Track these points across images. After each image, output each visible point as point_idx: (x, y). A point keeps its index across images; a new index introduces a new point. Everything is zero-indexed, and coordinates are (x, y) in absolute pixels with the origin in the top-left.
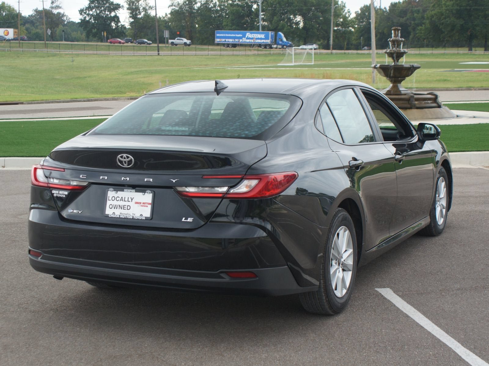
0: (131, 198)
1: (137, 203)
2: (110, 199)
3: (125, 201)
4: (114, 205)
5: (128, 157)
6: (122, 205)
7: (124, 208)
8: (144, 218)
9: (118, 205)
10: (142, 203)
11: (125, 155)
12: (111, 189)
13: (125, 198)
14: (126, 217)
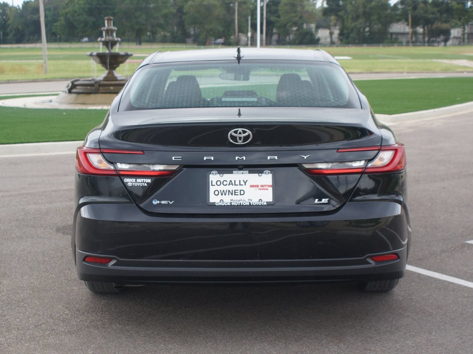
0: (244, 181)
1: (252, 186)
2: (214, 183)
3: (235, 185)
4: (221, 191)
5: (244, 132)
6: (232, 191)
7: (236, 194)
8: (265, 204)
9: (226, 191)
10: (260, 186)
11: (240, 130)
12: (214, 172)
13: (235, 181)
14: (240, 203)
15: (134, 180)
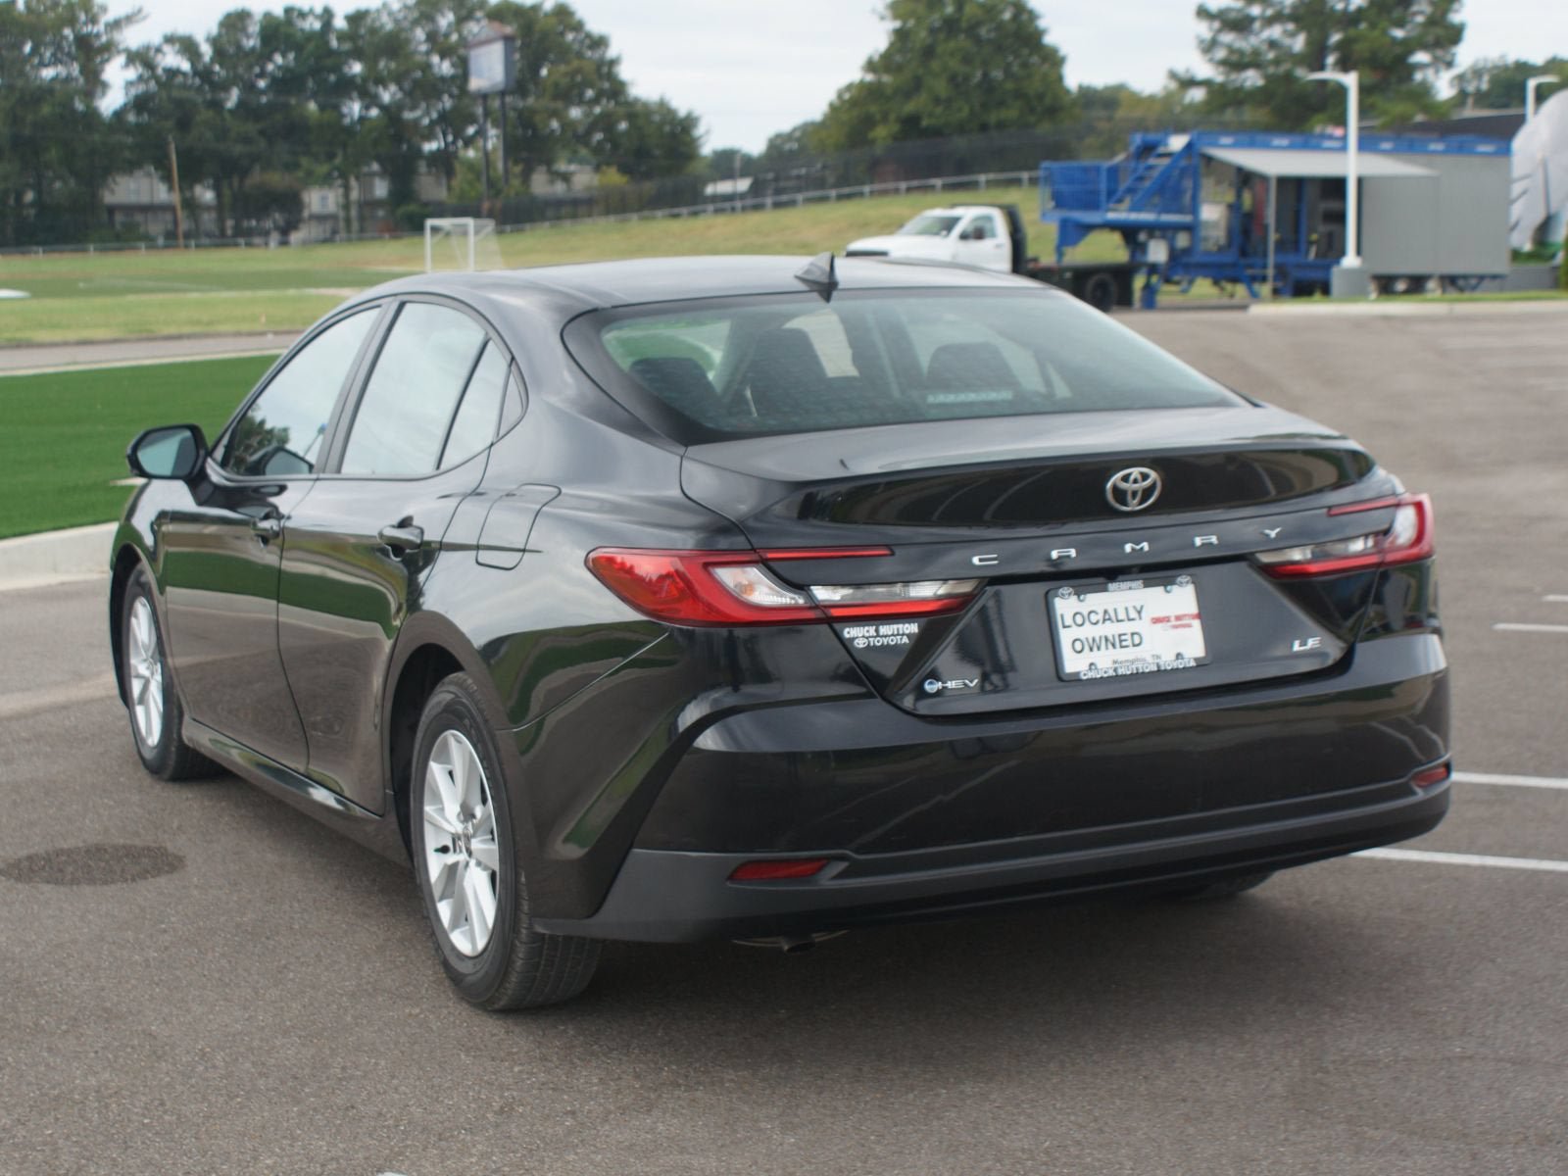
0: (1134, 607)
1: (1157, 621)
2: (1068, 621)
3: (1118, 621)
4: (1087, 639)
5: (1145, 477)
6: (1113, 636)
7: (1124, 643)
8: (1193, 664)
9: (1100, 638)
10: (1173, 619)
11: (1135, 472)
12: (1065, 590)
13: (1115, 610)
14: (1137, 669)
15: (872, 630)
